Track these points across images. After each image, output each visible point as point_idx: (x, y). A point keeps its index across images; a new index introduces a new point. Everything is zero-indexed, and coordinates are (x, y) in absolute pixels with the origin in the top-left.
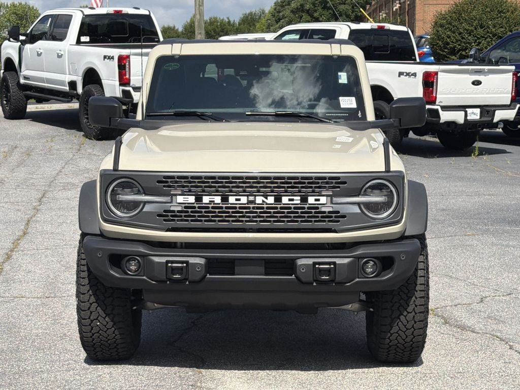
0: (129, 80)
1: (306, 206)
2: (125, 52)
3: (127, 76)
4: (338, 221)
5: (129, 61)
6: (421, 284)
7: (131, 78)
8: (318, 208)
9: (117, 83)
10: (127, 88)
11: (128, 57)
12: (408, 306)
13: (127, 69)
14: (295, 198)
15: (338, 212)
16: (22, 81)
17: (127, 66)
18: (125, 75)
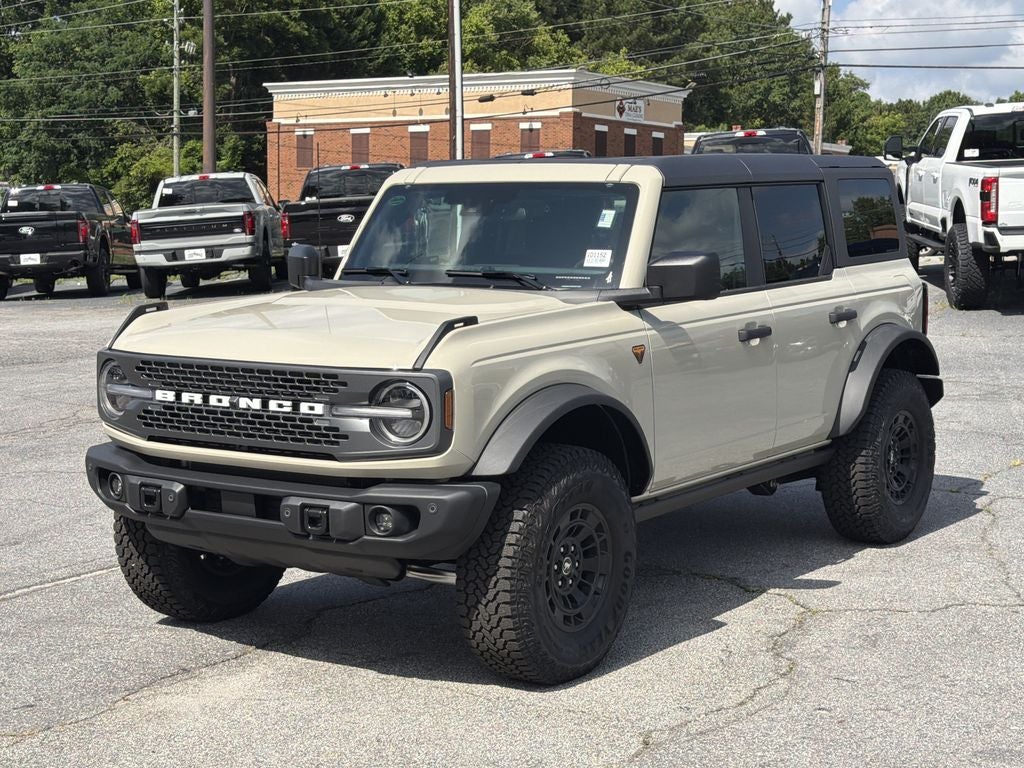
0: (996, 216)
1: (297, 417)
2: (991, 172)
3: (993, 211)
4: (337, 443)
5: (997, 186)
6: (508, 557)
7: (1000, 213)
8: (311, 421)
9: (980, 222)
10: (990, 230)
11: (996, 180)
12: (488, 590)
13: (993, 200)
14: (285, 403)
15: (337, 429)
16: (909, 219)
17: (993, 195)
18: (989, 208)
